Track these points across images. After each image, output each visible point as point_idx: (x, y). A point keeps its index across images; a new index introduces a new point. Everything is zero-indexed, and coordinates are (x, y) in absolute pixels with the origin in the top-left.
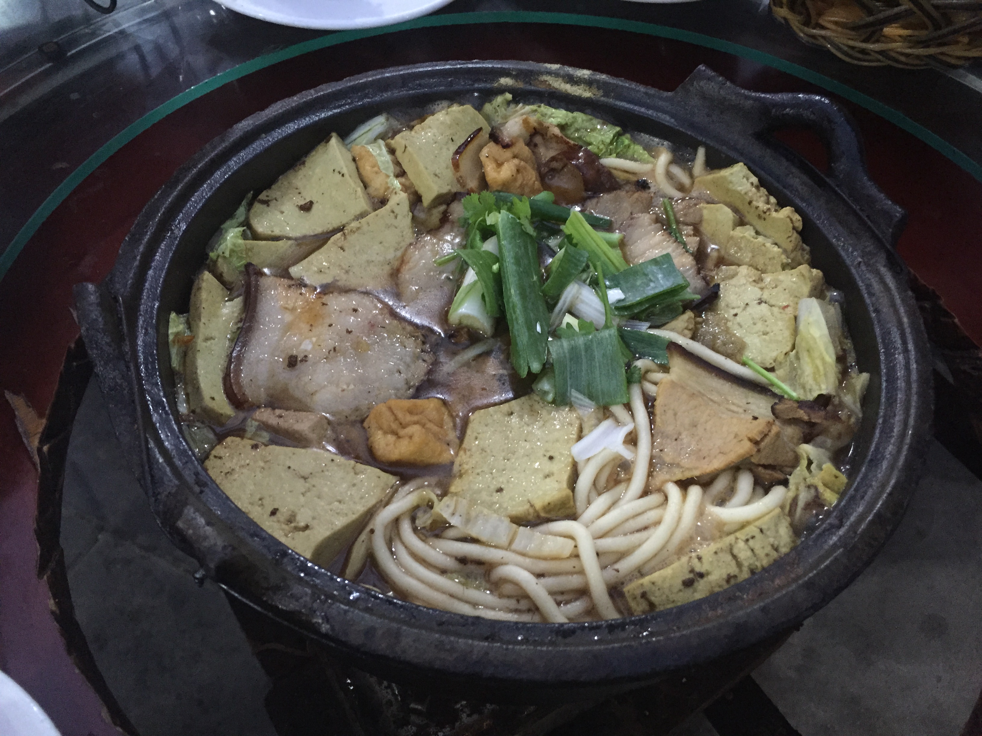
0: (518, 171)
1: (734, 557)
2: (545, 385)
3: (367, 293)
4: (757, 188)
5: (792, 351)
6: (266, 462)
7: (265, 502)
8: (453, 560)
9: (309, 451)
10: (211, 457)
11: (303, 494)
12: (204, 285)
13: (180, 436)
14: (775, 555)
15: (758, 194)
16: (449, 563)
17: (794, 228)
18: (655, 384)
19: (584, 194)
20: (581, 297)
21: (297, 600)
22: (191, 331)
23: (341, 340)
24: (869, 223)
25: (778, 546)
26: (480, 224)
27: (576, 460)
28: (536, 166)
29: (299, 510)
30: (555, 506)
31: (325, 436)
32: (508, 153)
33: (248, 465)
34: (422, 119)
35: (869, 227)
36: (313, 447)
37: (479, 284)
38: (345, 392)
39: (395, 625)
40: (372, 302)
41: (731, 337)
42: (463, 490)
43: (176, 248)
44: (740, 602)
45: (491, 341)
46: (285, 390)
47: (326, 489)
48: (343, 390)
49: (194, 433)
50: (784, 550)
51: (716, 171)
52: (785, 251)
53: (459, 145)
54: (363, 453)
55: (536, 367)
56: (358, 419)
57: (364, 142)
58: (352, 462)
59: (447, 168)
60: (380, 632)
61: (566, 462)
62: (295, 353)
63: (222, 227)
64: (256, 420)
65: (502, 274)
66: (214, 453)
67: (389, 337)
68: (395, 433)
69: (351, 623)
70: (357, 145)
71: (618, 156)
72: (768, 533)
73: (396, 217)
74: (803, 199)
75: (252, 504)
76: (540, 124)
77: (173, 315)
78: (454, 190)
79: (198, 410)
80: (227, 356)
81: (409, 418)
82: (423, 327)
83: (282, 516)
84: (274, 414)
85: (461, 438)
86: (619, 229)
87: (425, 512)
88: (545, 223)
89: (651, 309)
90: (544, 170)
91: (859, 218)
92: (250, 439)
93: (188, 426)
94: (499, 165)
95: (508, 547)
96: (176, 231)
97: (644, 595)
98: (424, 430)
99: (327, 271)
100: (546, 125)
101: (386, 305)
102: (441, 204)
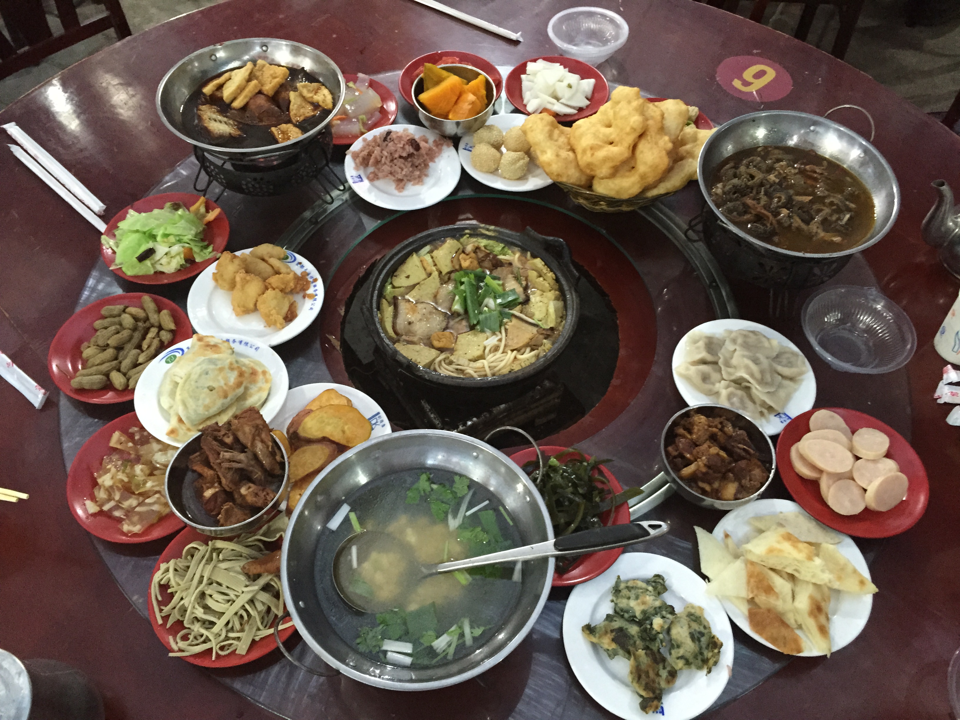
0: (471, 262)
1: (521, 366)
2: (478, 327)
3: (428, 303)
4: (544, 266)
5: (545, 315)
6: (408, 347)
7: (410, 356)
8: (454, 369)
9: (417, 346)
11: (419, 355)
17: (553, 279)
18: (508, 326)
19: (492, 268)
20: (489, 302)
22: (382, 316)
23: (422, 317)
25: (532, 363)
26: (460, 280)
27: (485, 345)
28: (477, 260)
30: (480, 356)
31: (421, 342)
33: (404, 348)
37: (459, 300)
38: (425, 331)
40: (430, 306)
41: (531, 312)
42: (457, 354)
45: (464, 316)
46: (409, 330)
47: (423, 354)
51: (533, 259)
52: (550, 286)
53: (453, 254)
54: (431, 345)
55: (475, 322)
56: (429, 337)
57: (423, 254)
58: (428, 348)
59: (449, 263)
62: (410, 321)
63: (386, 286)
64: (403, 338)
65: (466, 296)
67: (435, 315)
68: (439, 340)
70: (421, 256)
71: (503, 255)
73: (435, 279)
74: (556, 270)
77: (377, 312)
78: (452, 270)
79: (387, 336)
80: (392, 321)
81: (442, 337)
82: (444, 312)
83: (415, 358)
84: (407, 337)
85: (456, 341)
86: (502, 280)
87: (448, 359)
88: (480, 278)
89: (509, 305)
90: (480, 261)
92: (402, 343)
94: (465, 261)
95: (468, 366)
96: (377, 288)
98: (446, 340)
99: (416, 297)
100: (480, 245)
101: (433, 306)
102: (448, 274)
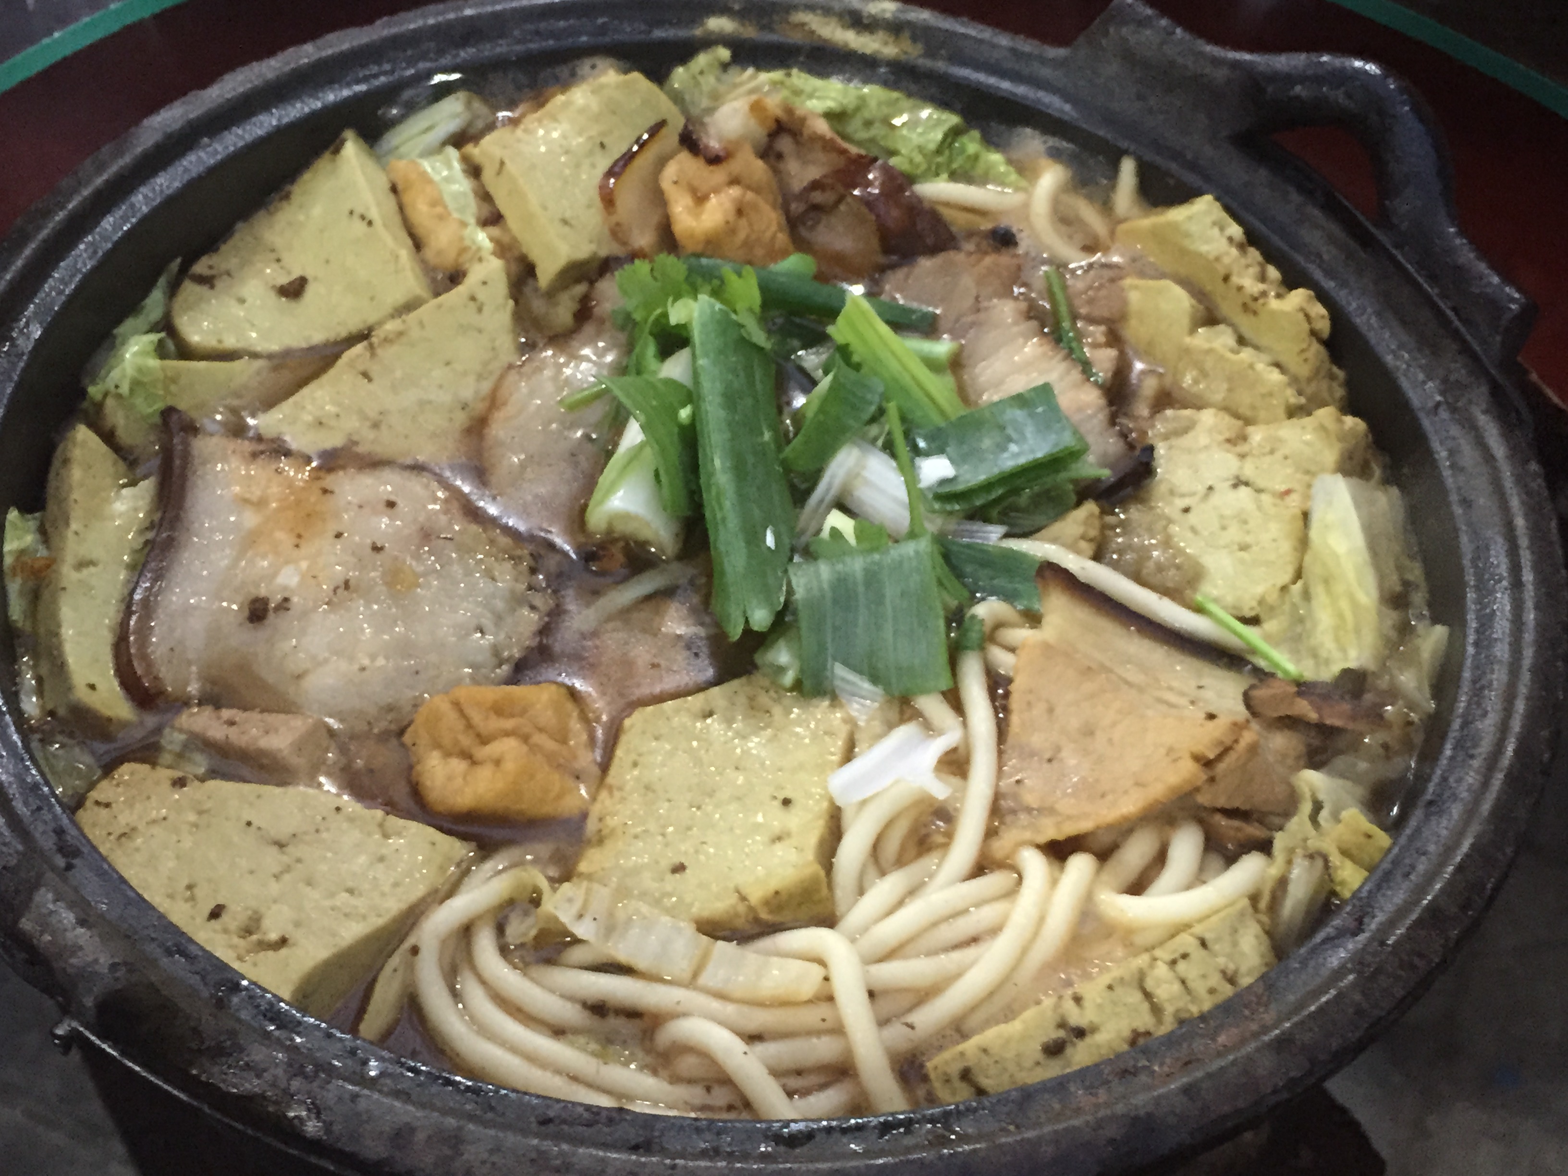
0: (740, 212)
1: (1148, 996)
2: (781, 655)
3: (418, 468)
4: (1241, 247)
5: (1294, 582)
6: (200, 813)
7: (198, 892)
8: (578, 1007)
9: (291, 790)
10: (89, 803)
11: (276, 877)
12: (77, 453)
13: (26, 756)
14: (1227, 991)
15: (1243, 261)
16: (570, 1013)
17: (1313, 333)
18: (1012, 650)
19: (882, 259)
20: (866, 474)
21: (258, 1076)
22: (48, 548)
23: (361, 564)
24: (1457, 323)
25: (1236, 972)
26: (657, 321)
27: (839, 803)
28: (780, 200)
29: (269, 908)
30: (791, 896)
31: (324, 763)
32: (719, 175)
33: (165, 819)
34: (540, 101)
35: (1456, 331)
36: (298, 784)
37: (648, 451)
38: (367, 673)
39: (451, 1122)
40: (427, 486)
41: (1174, 557)
42: (603, 869)
43: (20, 376)
44: (1143, 1078)
45: (676, 567)
46: (244, 667)
47: (323, 867)
48: (363, 669)
49: (55, 756)
50: (1246, 981)
51: (1159, 209)
52: (1294, 381)
53: (617, 156)
54: (401, 793)
55: (761, 618)
56: (393, 727)
57: (417, 152)
58: (379, 813)
59: (589, 206)
60: (420, 1136)
61: (817, 809)
62: (263, 592)
63: (115, 331)
64: (181, 730)
65: (698, 428)
66: (94, 795)
67: (461, 558)
68: (467, 756)
69: (364, 1117)
70: (401, 158)
71: (954, 176)
72: (1217, 947)
73: (480, 310)
74: (1330, 273)
75: (171, 896)
76: (789, 111)
77: (13, 515)
78: (603, 253)
79: (62, 712)
80: (122, 601)
81: (495, 724)
82: (531, 538)
83: (232, 919)
84: (219, 718)
85: (605, 767)
86: (951, 332)
87: (526, 914)
88: (798, 320)
89: (1011, 500)
90: (796, 208)
91: (1439, 313)
92: (169, 767)
93: (41, 741)
94: (700, 199)
95: (691, 982)
96: (20, 342)
97: (966, 1075)
98: (525, 748)
99: (333, 423)
100: (800, 112)
101: (456, 493)
102: (578, 281)
